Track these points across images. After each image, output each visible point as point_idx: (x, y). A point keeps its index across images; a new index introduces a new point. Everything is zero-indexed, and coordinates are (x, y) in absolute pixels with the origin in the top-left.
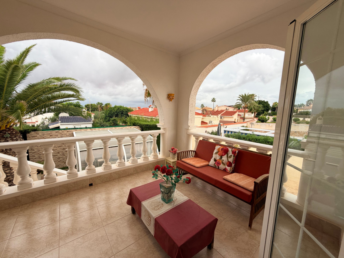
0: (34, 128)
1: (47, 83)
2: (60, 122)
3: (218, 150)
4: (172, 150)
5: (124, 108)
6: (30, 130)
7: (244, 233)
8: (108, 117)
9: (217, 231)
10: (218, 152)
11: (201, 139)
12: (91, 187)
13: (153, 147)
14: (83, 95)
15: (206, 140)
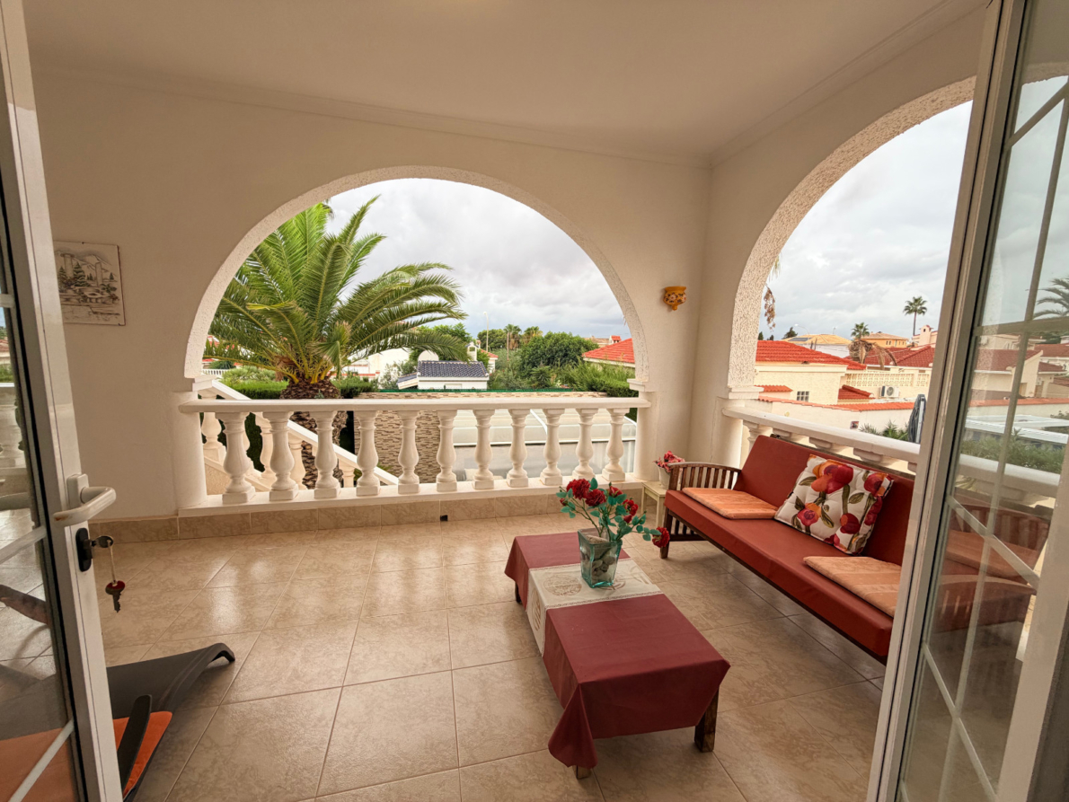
0: (366, 385)
1: (393, 279)
2: (418, 373)
3: (814, 472)
4: (666, 461)
5: (572, 338)
6: (359, 390)
7: (851, 756)
8: (528, 364)
9: (748, 716)
10: (814, 478)
11: (768, 433)
12: (444, 523)
13: (611, 448)
14: (462, 306)
15: (786, 439)
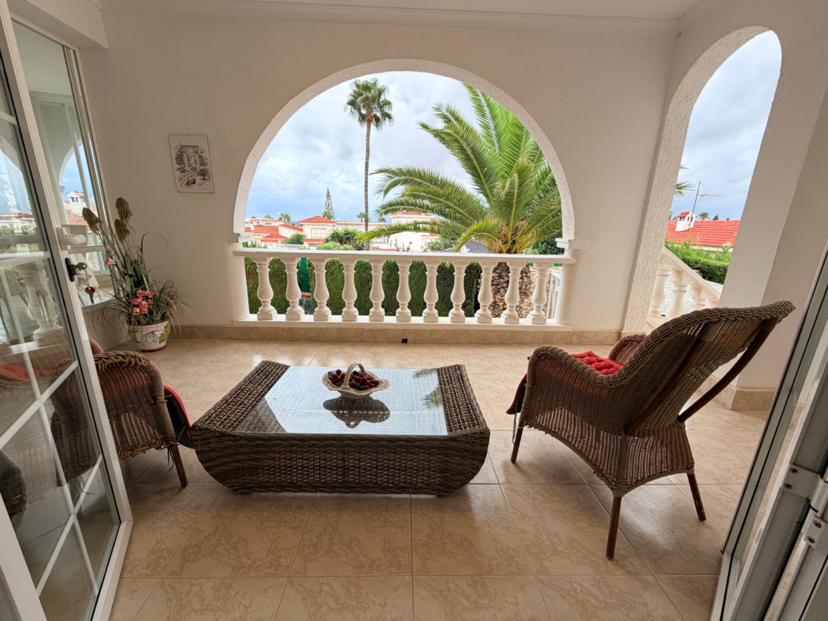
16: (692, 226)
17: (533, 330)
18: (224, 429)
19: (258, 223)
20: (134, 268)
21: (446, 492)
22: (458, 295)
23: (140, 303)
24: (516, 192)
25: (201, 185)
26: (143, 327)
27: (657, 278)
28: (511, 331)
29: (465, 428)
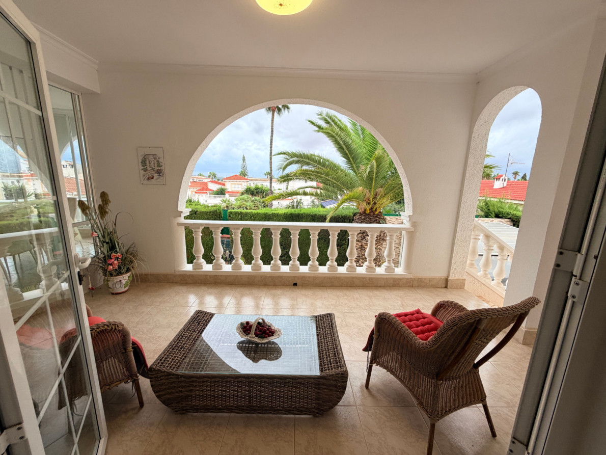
16: (505, 185)
17: (385, 277)
18: (170, 370)
19: (193, 180)
20: (110, 238)
21: (319, 414)
22: (333, 251)
23: (113, 262)
24: (375, 171)
25: (157, 179)
26: (114, 278)
27: (472, 241)
28: (370, 278)
29: (332, 369)
